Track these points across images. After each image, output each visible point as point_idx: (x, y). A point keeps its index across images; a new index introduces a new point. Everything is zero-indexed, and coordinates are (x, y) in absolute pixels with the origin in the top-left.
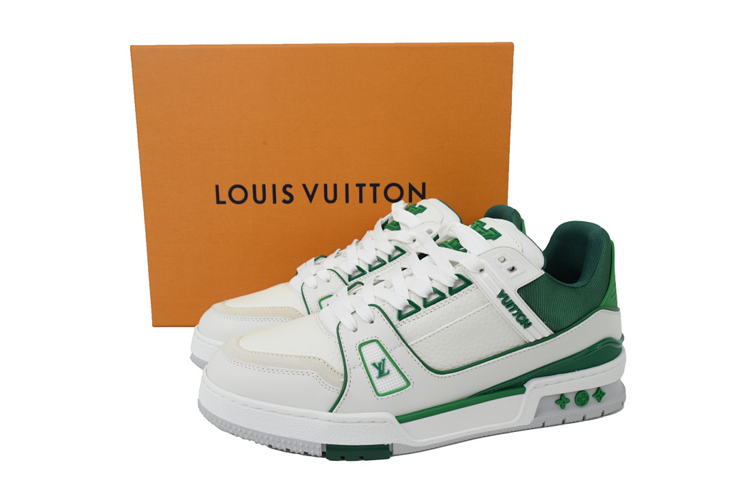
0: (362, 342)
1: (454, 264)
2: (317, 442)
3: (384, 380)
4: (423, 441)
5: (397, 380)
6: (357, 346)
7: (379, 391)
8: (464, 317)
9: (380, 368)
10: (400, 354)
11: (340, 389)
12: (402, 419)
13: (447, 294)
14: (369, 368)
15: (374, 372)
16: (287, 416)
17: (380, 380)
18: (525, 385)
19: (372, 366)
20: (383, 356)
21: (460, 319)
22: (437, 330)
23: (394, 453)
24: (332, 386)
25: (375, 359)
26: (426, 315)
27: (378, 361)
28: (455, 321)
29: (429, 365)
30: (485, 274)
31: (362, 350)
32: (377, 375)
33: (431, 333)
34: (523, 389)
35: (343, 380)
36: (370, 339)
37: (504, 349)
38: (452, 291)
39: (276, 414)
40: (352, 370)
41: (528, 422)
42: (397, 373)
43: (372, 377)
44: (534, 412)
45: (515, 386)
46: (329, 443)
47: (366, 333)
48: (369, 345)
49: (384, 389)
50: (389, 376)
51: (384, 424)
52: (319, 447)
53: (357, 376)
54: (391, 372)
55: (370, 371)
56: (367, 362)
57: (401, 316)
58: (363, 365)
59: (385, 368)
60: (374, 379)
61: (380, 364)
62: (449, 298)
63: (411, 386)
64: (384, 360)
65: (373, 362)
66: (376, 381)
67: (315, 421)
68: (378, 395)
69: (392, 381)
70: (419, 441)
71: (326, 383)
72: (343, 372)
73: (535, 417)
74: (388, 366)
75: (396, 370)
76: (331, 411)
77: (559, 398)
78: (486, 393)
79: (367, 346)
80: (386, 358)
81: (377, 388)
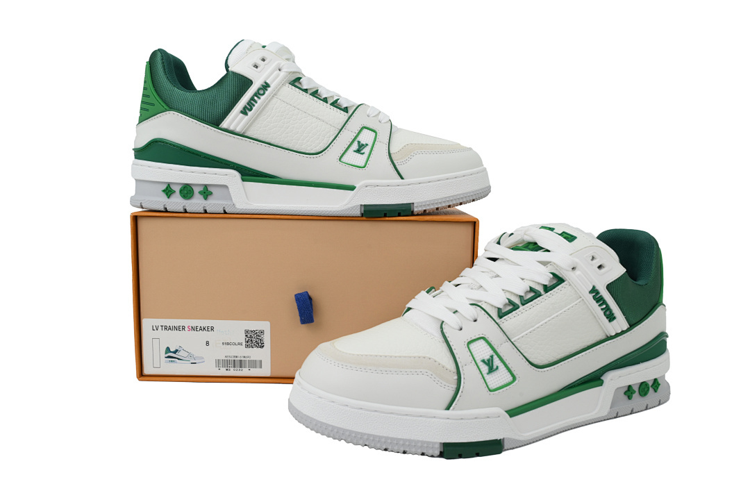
0: (469, 340)
1: (545, 263)
2: (435, 441)
3: (495, 375)
4: (528, 434)
5: (505, 375)
6: (466, 343)
7: (490, 387)
8: (560, 312)
9: (489, 363)
10: (505, 350)
11: (455, 386)
12: (513, 413)
13: (542, 292)
14: (479, 364)
15: (485, 369)
16: (405, 417)
17: (490, 375)
18: (602, 378)
19: (482, 363)
20: (491, 352)
21: (556, 314)
22: (537, 326)
23: (505, 448)
24: (447, 384)
25: (484, 356)
26: (524, 313)
27: (487, 357)
28: (553, 317)
29: (530, 360)
30: (577, 272)
31: (471, 348)
32: (487, 371)
33: (531, 329)
34: (601, 381)
35: (456, 377)
36: (478, 336)
37: (589, 343)
38: (547, 289)
39: (393, 416)
40: (464, 367)
41: (605, 413)
42: (505, 368)
43: (483, 373)
44: (610, 403)
45: (593, 380)
46: (448, 441)
47: (472, 331)
48: (477, 342)
49: (494, 384)
50: (497, 371)
51: (498, 419)
52: (437, 446)
53: (470, 373)
54: (499, 368)
55: (480, 367)
56: (476, 359)
57: (501, 314)
58: (473, 362)
59: (494, 364)
60: (485, 375)
61: (488, 360)
62: (545, 296)
63: (516, 382)
64: (492, 357)
65: (482, 359)
66: (487, 377)
67: (434, 419)
68: (490, 391)
69: (501, 377)
70: (525, 435)
71: (441, 381)
72: (455, 370)
73: (611, 408)
74: (497, 362)
75: (503, 366)
76: (448, 408)
77: (626, 389)
78: (571, 387)
79: (474, 343)
80: (494, 354)
81: (488, 384)
